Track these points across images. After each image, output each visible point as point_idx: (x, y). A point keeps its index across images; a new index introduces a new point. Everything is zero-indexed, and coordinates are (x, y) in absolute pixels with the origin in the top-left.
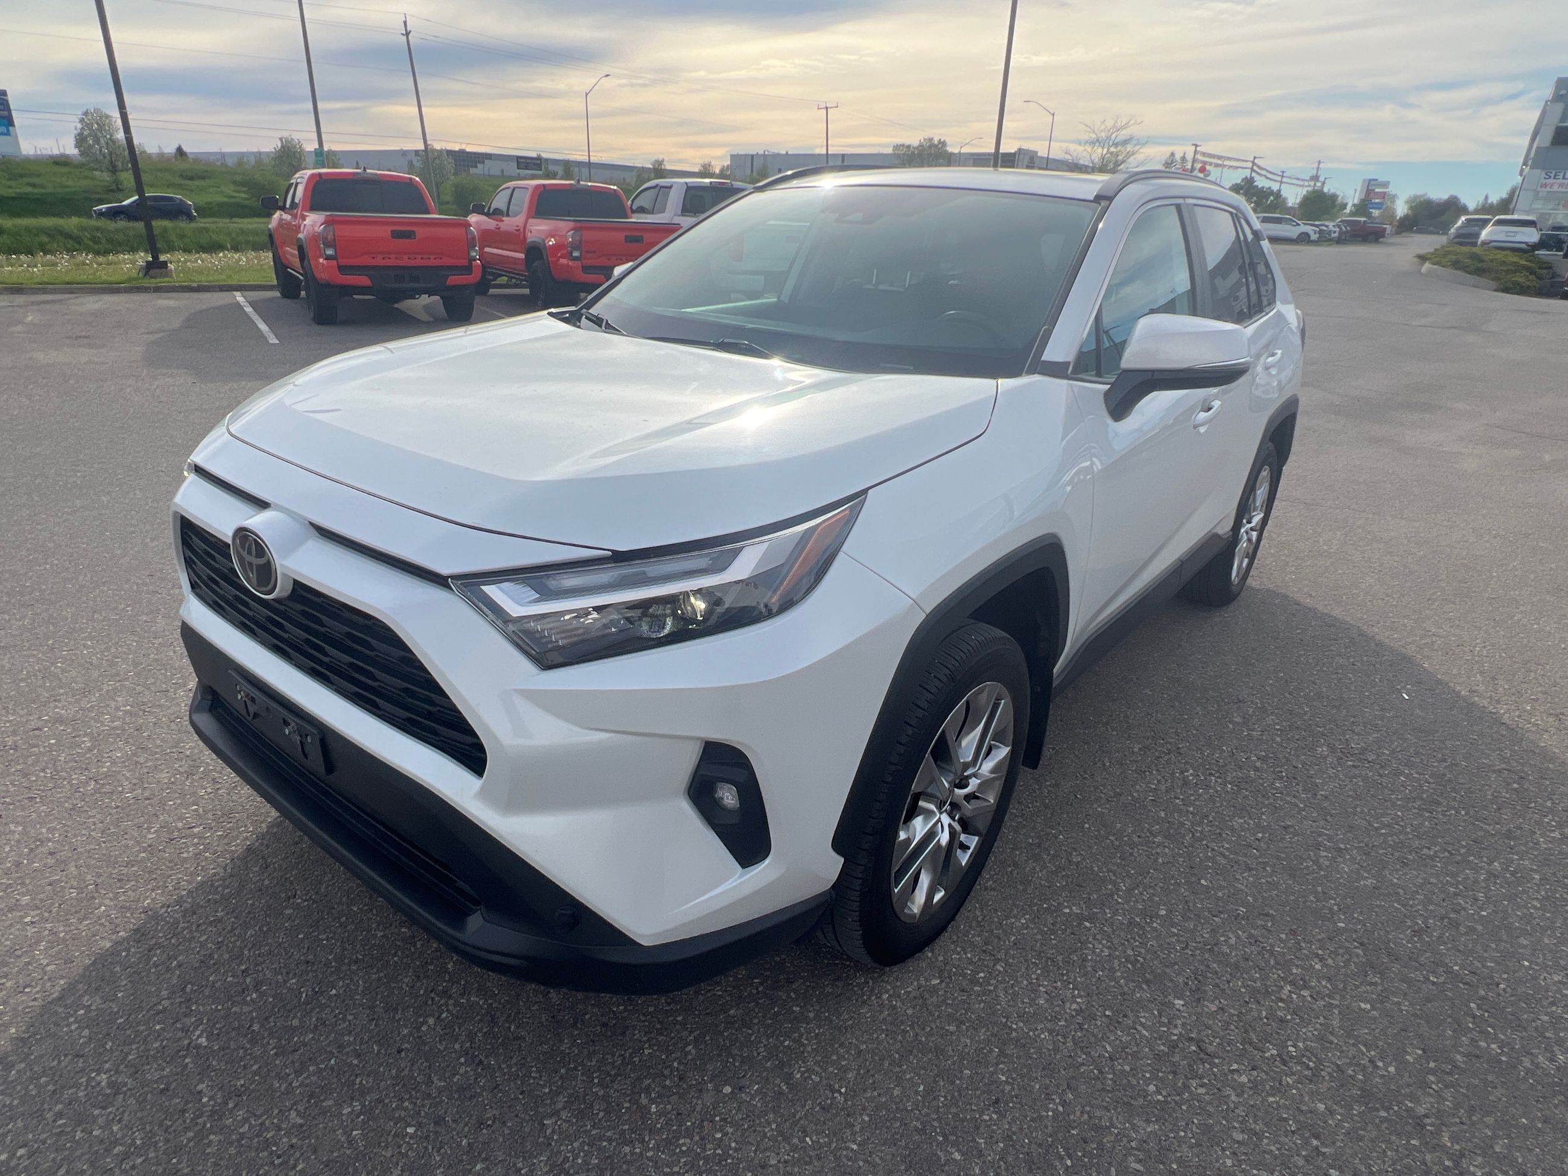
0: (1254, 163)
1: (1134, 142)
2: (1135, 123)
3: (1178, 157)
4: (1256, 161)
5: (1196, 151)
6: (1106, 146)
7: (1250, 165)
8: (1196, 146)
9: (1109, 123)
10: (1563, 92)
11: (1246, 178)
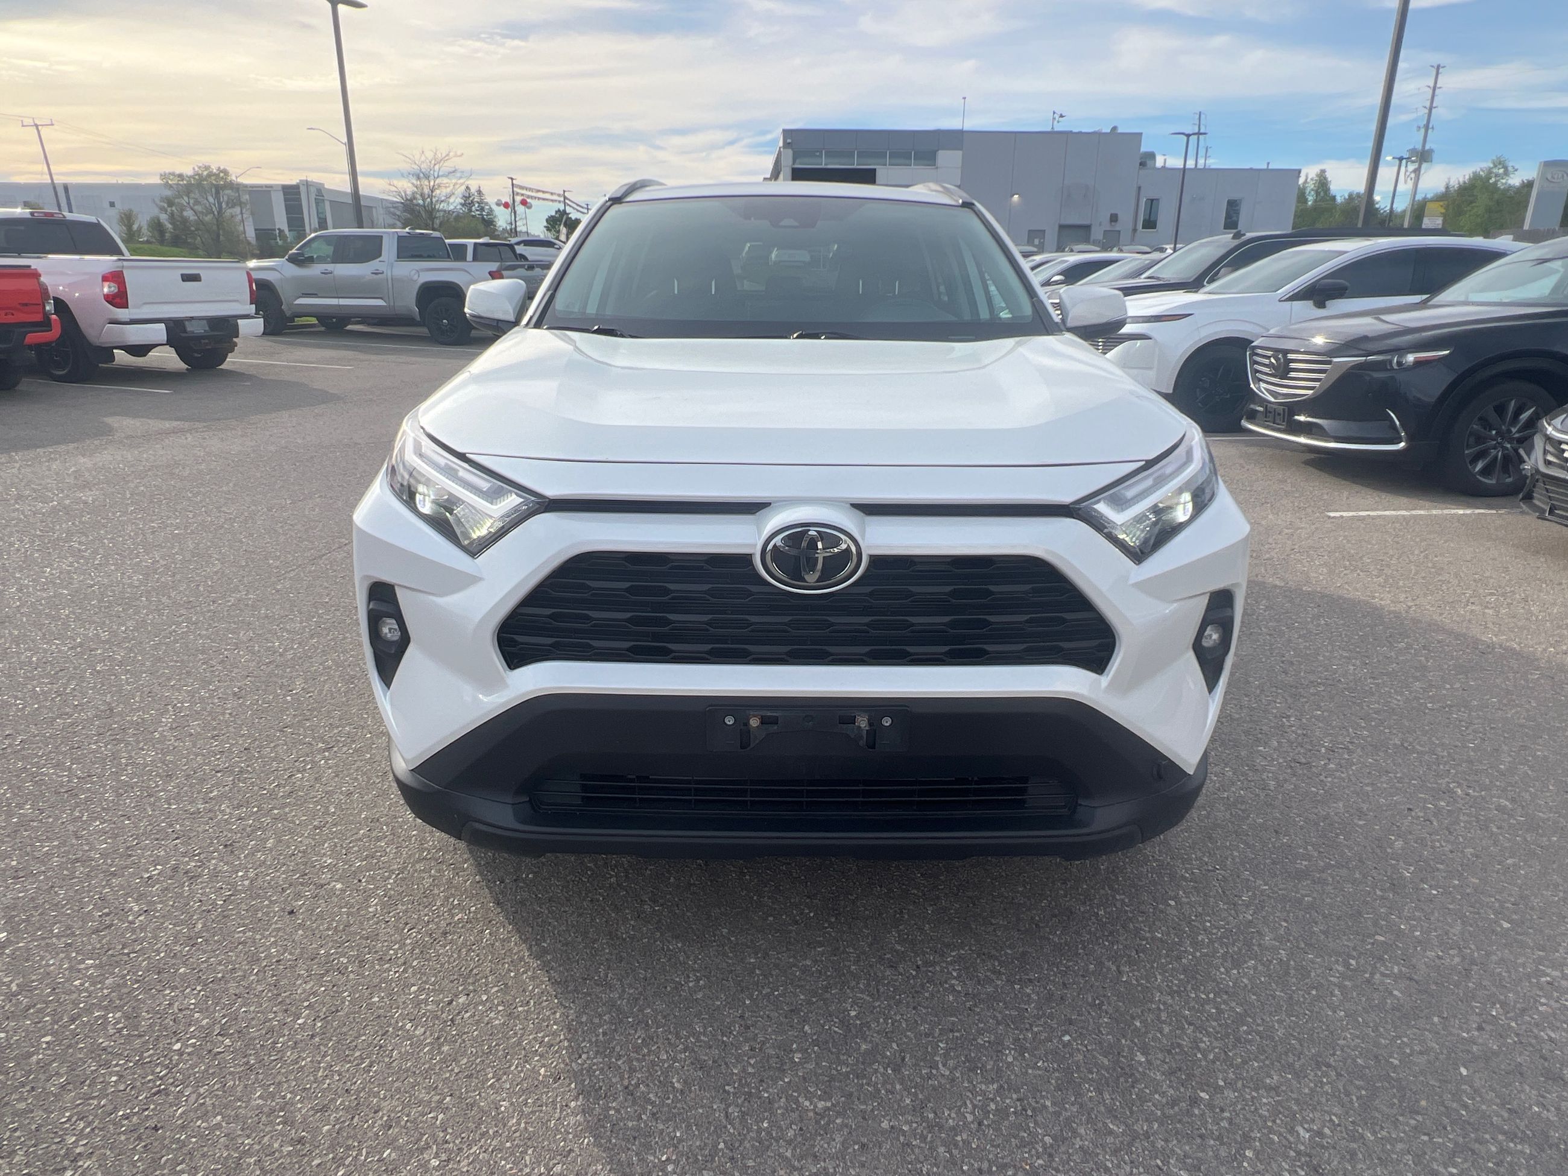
0: (565, 198)
1: (458, 175)
2: (456, 156)
3: (473, 190)
4: (566, 194)
5: (513, 185)
6: (432, 177)
7: (562, 199)
8: (512, 179)
9: (429, 155)
10: (789, 141)
11: (559, 210)
